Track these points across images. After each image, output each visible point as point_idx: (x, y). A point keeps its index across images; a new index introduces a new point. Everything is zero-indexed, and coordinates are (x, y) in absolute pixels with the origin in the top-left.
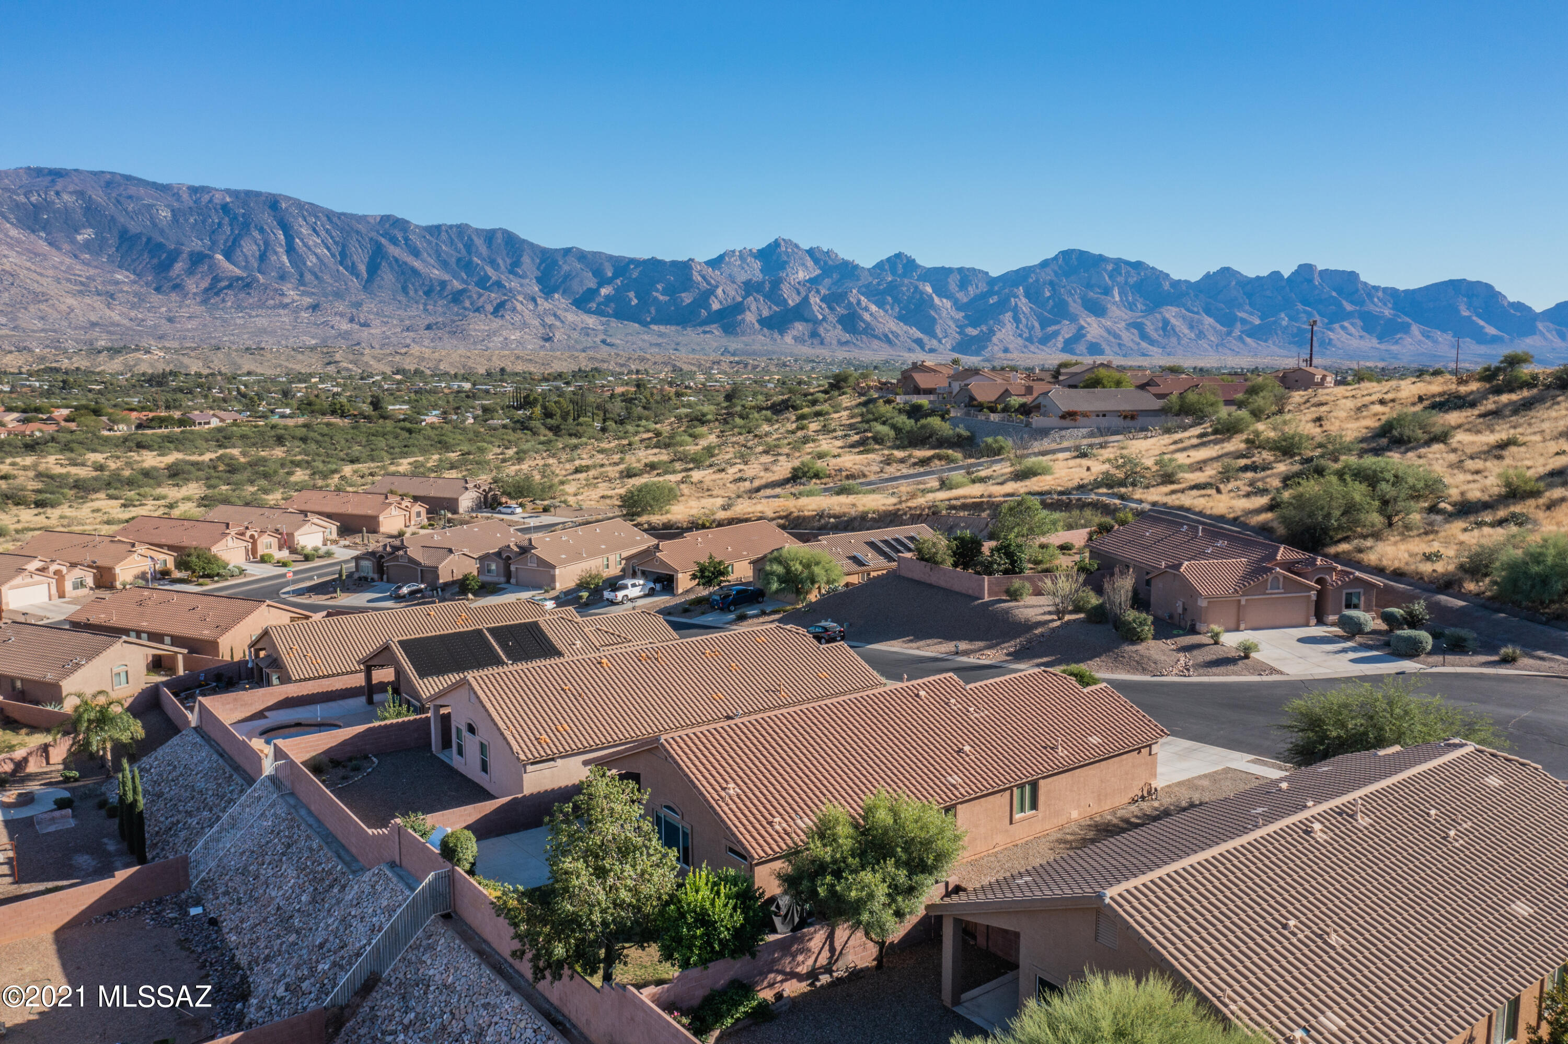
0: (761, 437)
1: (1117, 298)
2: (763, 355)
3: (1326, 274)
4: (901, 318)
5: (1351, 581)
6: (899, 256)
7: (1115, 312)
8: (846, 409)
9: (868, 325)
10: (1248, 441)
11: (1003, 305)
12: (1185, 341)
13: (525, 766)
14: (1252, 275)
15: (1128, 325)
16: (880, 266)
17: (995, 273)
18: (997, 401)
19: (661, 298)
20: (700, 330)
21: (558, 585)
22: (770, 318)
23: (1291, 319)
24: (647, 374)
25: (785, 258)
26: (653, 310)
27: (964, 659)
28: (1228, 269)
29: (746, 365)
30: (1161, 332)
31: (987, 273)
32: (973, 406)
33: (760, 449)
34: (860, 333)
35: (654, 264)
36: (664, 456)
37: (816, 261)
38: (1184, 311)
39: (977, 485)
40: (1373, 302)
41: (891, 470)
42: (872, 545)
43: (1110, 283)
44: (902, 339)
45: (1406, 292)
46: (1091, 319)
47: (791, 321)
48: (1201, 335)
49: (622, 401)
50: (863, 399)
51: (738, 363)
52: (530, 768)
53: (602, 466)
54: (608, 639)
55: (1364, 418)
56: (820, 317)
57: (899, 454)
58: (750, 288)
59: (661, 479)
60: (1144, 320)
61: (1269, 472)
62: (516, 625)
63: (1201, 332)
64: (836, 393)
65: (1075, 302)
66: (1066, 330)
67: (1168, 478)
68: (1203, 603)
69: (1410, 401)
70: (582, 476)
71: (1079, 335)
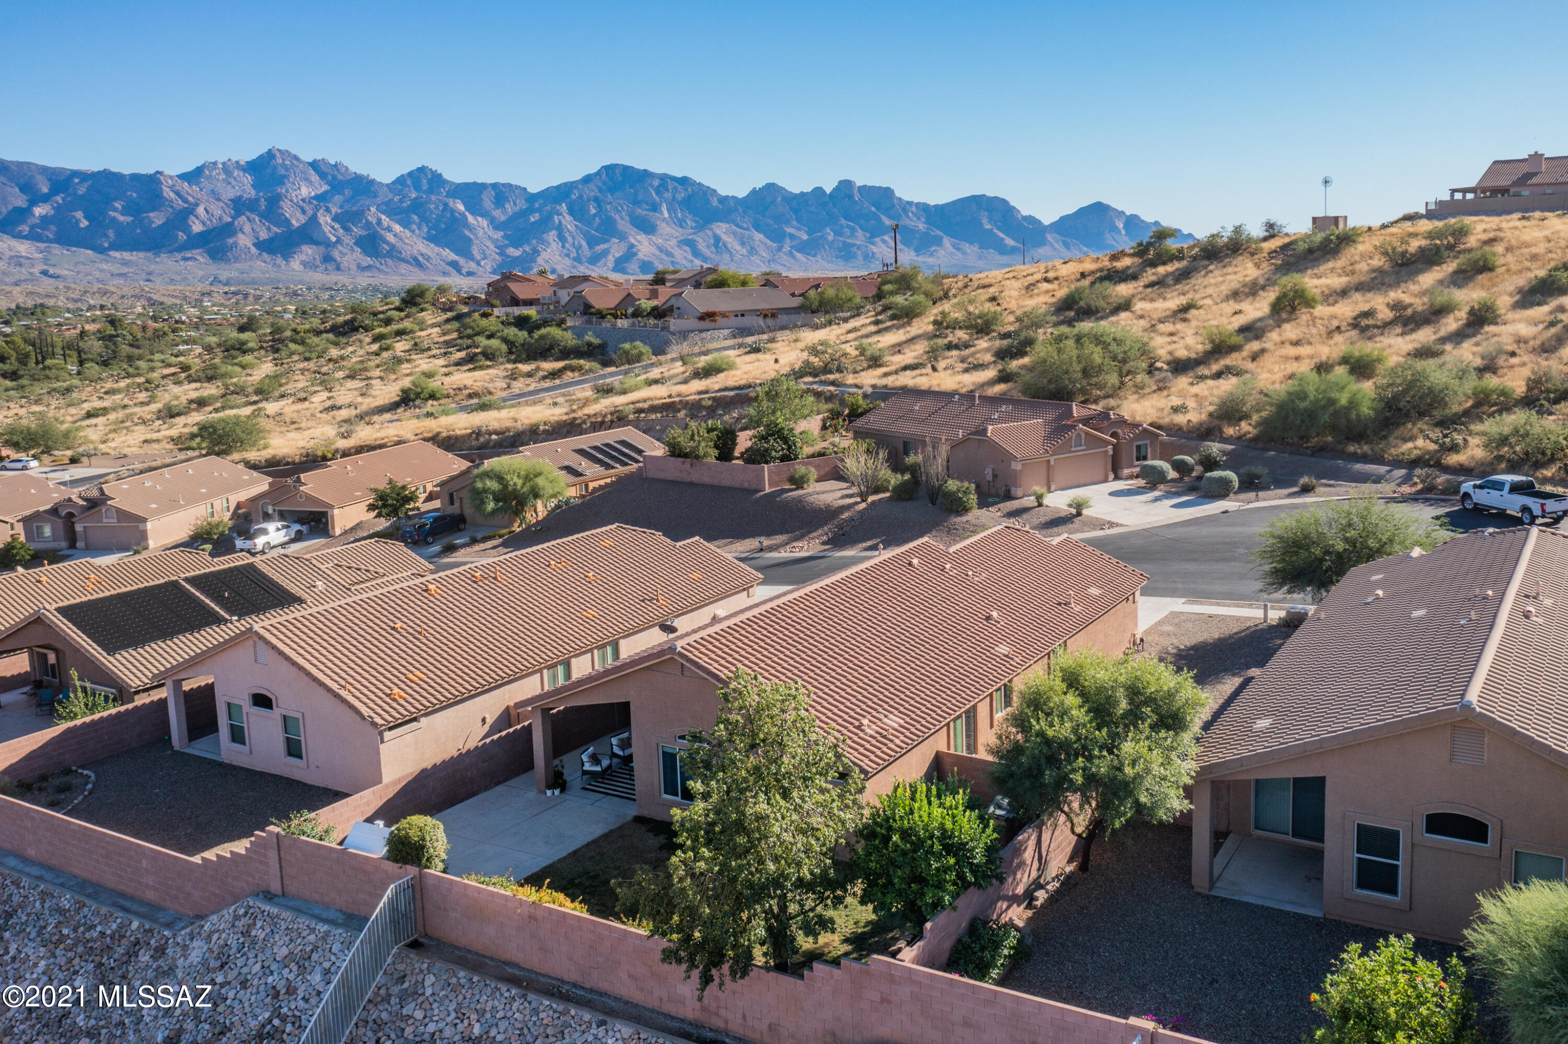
0: (336, 362)
1: (666, 215)
2: (268, 284)
3: (866, 190)
4: (431, 239)
5: (1141, 432)
6: (422, 170)
7: (666, 229)
8: (434, 325)
9: (393, 247)
10: (935, 322)
11: (545, 223)
12: (737, 257)
13: (381, 734)
14: (796, 190)
15: (679, 242)
16: (400, 180)
17: (533, 189)
18: (616, 308)
19: (121, 218)
20: (179, 256)
21: (151, 543)
22: (271, 240)
23: (837, 233)
24: (116, 309)
25: (283, 172)
26: (111, 233)
27: (774, 555)
28: (773, 185)
29: (246, 296)
30: (713, 249)
31: (525, 189)
32: (592, 314)
33: (341, 374)
34: (384, 256)
35: (107, 177)
36: (211, 390)
37: (322, 175)
38: (734, 227)
39: (654, 387)
40: (908, 217)
41: (519, 386)
42: (581, 452)
43: (657, 199)
44: (434, 262)
45: (936, 206)
46: (641, 237)
47: (296, 244)
48: (752, 251)
49: (99, 339)
50: (449, 315)
51: (235, 294)
52: (388, 735)
53: (125, 407)
54: (355, 576)
55: (1038, 295)
56: (334, 239)
57: (524, 368)
58: (239, 206)
59: (221, 415)
60: (694, 237)
61: (973, 349)
62: (224, 571)
63: (752, 248)
64: (414, 310)
65: (622, 219)
66: (616, 249)
67: (875, 362)
68: (1017, 466)
69: (1073, 277)
70: (100, 420)
71: (630, 254)
